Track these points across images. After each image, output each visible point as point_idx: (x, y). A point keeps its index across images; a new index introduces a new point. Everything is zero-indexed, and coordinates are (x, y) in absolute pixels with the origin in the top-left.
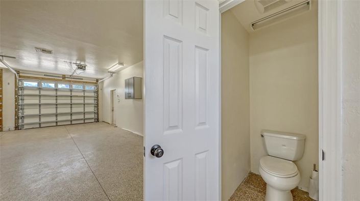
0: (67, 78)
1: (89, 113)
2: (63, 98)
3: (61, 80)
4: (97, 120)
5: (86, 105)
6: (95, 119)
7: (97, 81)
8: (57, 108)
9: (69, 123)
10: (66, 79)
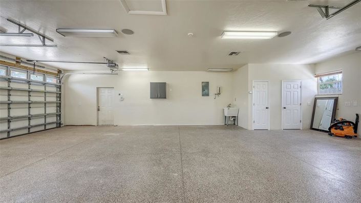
0: (23, 62)
1: (51, 115)
2: (19, 93)
3: (15, 65)
4: (59, 125)
5: (47, 105)
6: (57, 124)
7: (60, 71)
8: (9, 109)
9: (26, 131)
10: (22, 64)
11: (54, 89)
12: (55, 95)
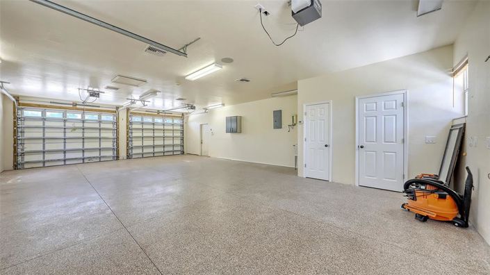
11: (179, 128)
12: (180, 132)
